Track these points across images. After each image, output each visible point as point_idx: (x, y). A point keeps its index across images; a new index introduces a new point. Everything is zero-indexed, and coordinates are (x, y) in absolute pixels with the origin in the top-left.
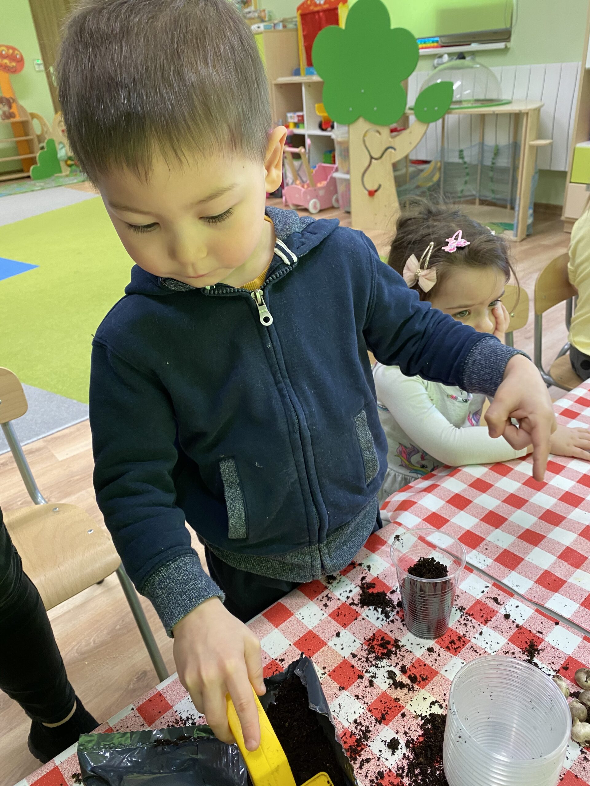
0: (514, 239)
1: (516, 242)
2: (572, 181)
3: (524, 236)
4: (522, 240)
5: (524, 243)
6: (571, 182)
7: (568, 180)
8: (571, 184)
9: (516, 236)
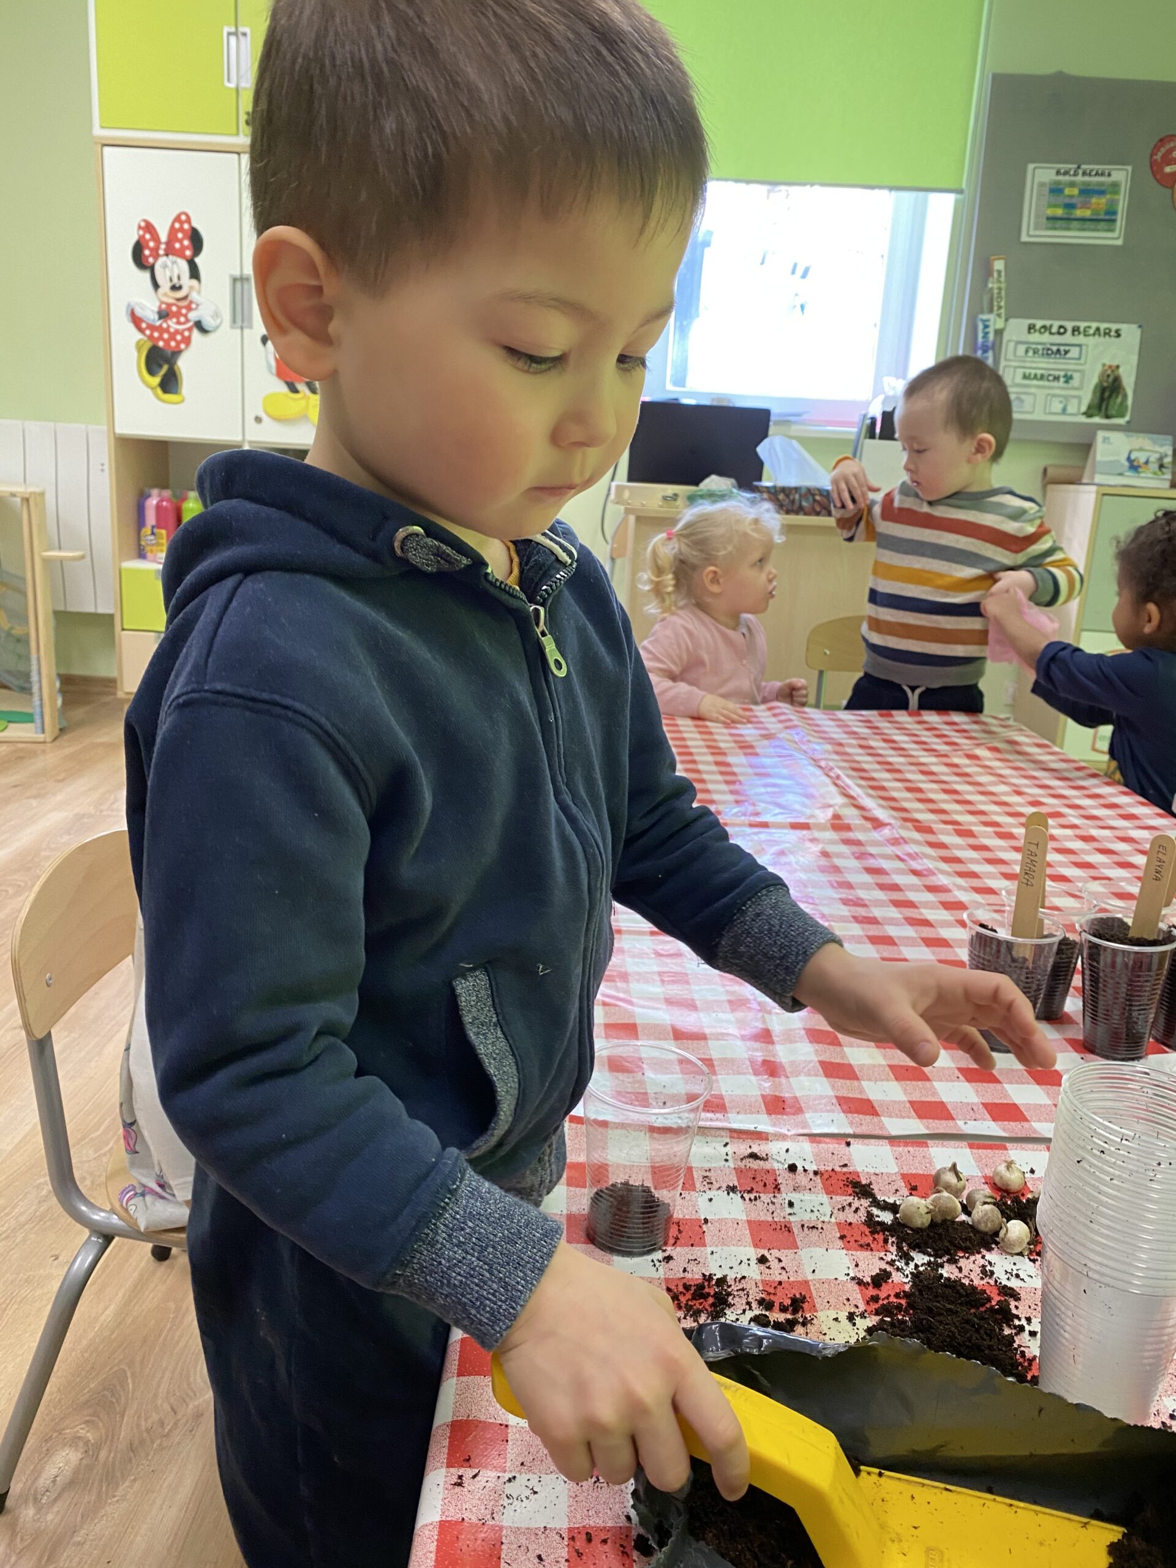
0: (41, 737)
1: (44, 742)
2: (125, 627)
3: (57, 732)
4: (55, 739)
5: (57, 743)
6: (123, 629)
7: (118, 627)
8: (125, 632)
9: (43, 732)
